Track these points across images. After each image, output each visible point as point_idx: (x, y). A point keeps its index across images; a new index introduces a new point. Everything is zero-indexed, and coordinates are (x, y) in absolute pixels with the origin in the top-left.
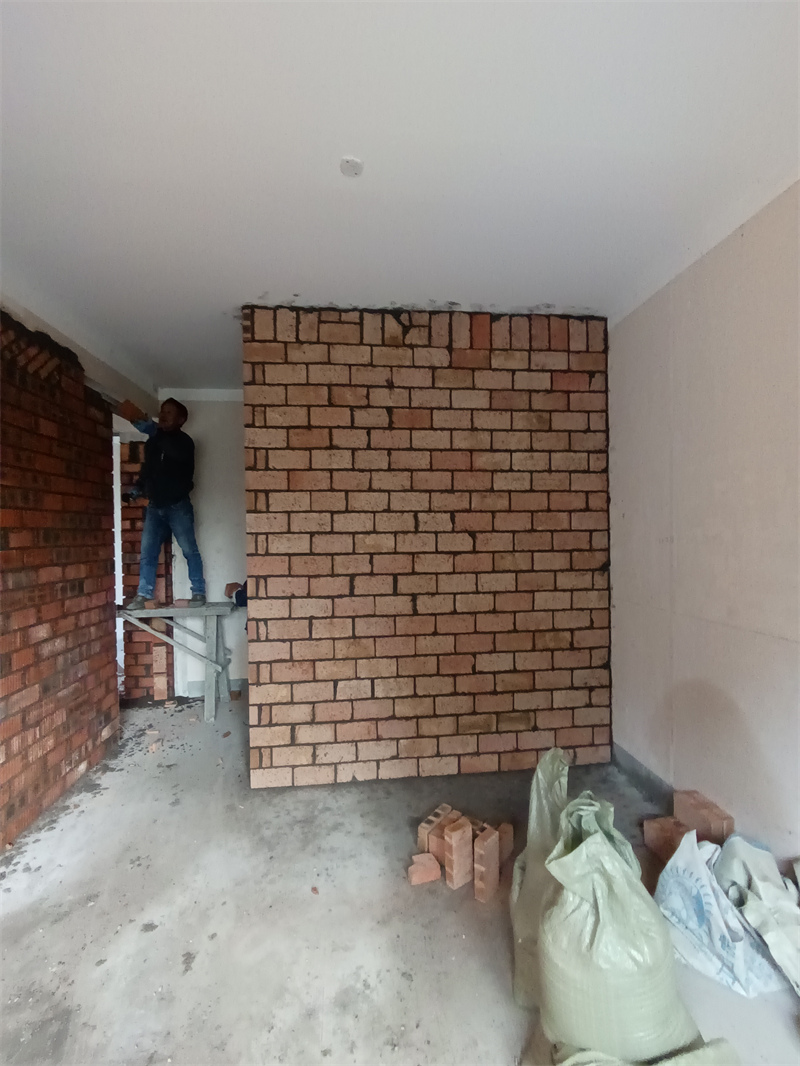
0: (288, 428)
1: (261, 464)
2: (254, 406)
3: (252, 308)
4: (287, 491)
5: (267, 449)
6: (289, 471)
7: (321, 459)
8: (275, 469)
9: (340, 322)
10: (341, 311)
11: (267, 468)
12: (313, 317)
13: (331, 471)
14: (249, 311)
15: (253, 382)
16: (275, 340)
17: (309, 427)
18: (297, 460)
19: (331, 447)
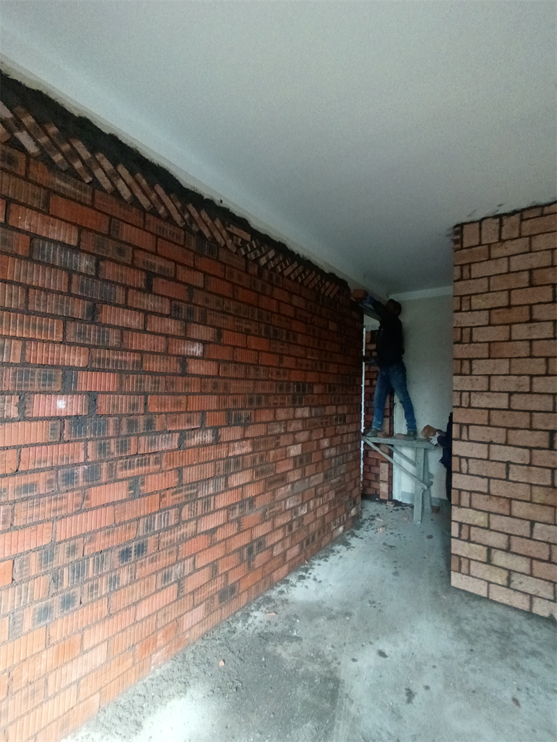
0: (490, 310)
1: (466, 339)
2: (461, 297)
3: (461, 225)
4: (488, 358)
5: (471, 327)
6: (490, 343)
7: (520, 331)
8: (477, 342)
9: (542, 215)
10: (542, 206)
11: (471, 342)
12: (516, 218)
13: (531, 341)
14: (459, 228)
15: (461, 279)
16: (480, 244)
17: (509, 307)
18: (498, 333)
19: (531, 321)
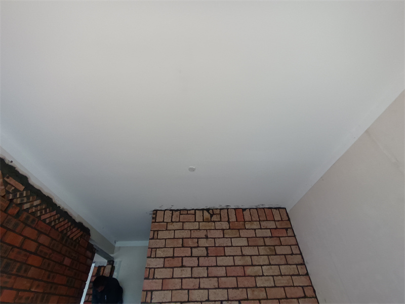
0: (165, 258)
1: (151, 277)
2: (152, 248)
4: (161, 290)
6: (163, 279)
7: (178, 272)
8: (157, 279)
9: (188, 214)
10: (187, 210)
11: (154, 278)
13: (182, 278)
14: (155, 212)
15: (153, 238)
16: (163, 222)
17: (173, 257)
18: (167, 273)
19: (182, 266)
